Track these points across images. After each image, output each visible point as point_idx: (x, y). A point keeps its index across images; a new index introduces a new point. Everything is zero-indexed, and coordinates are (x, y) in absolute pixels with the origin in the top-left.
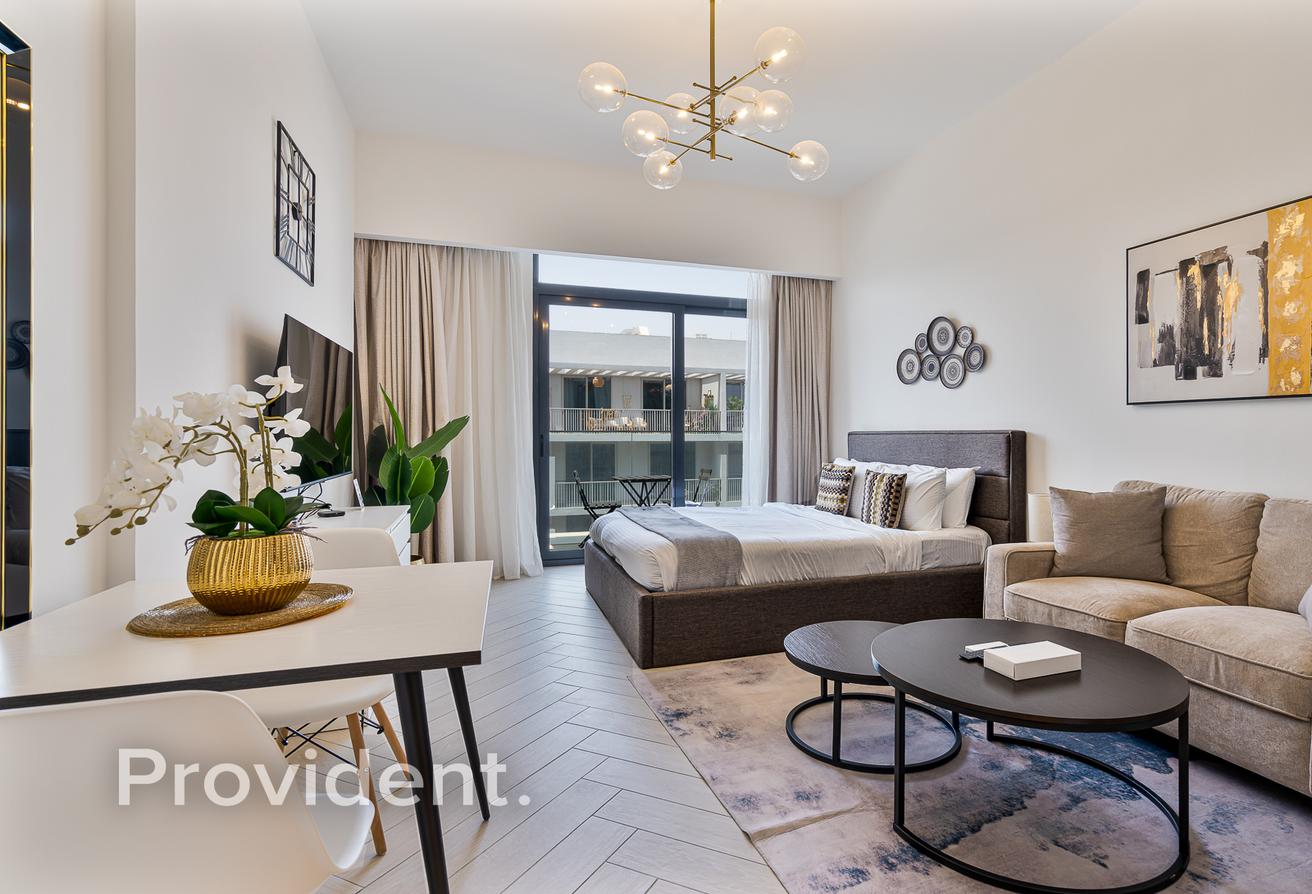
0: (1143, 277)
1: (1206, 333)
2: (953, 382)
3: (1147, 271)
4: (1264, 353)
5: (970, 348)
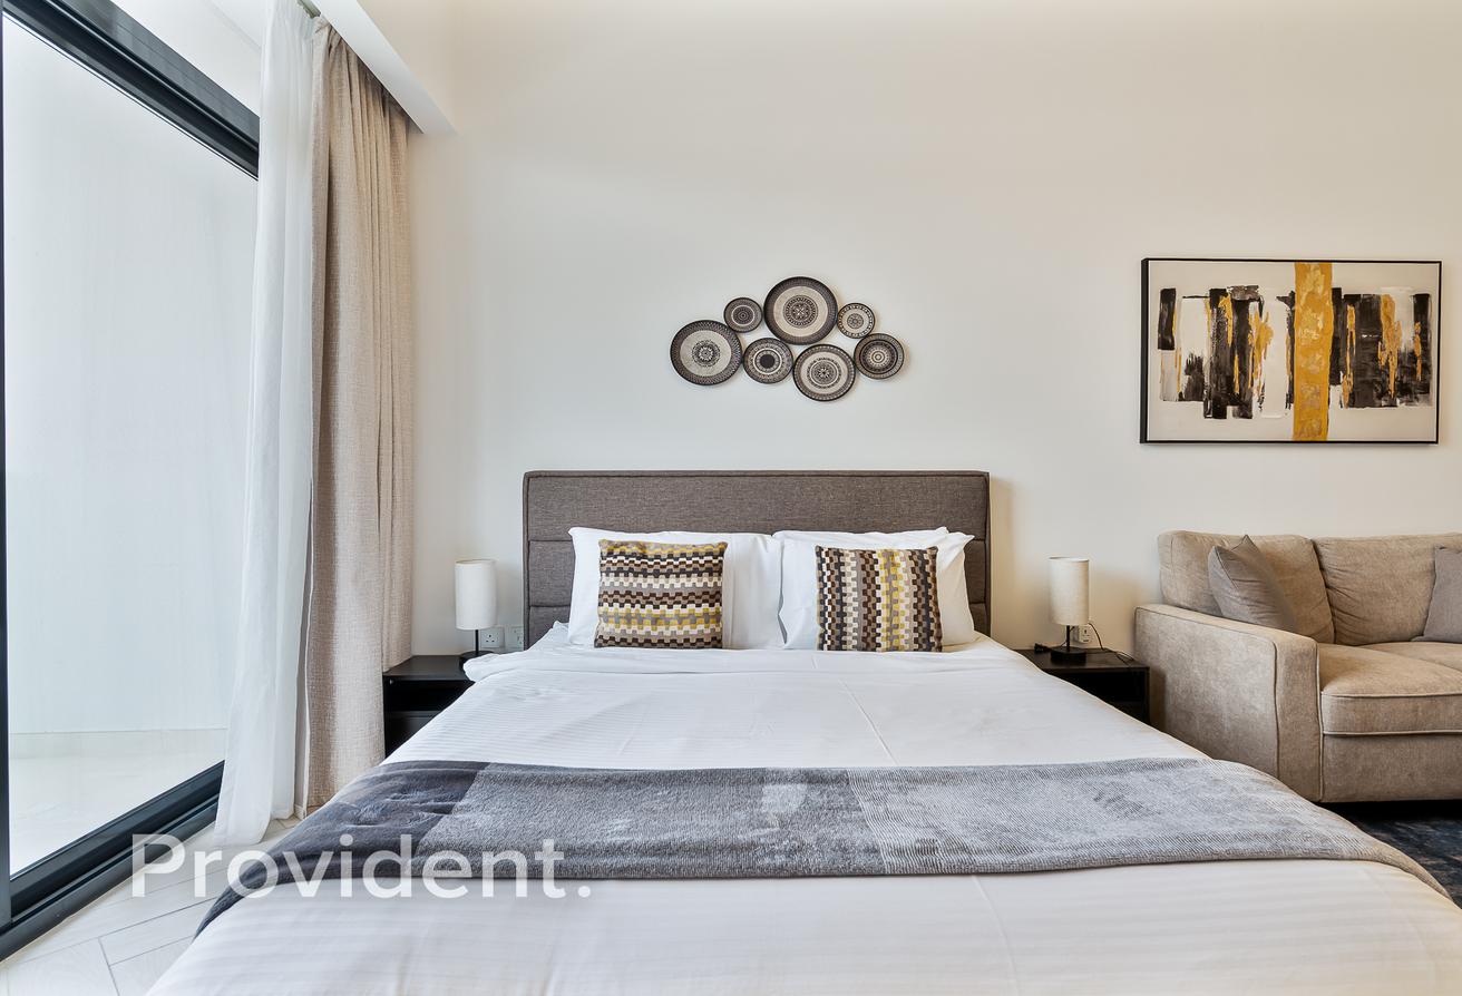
0: (1168, 296)
1: (1236, 371)
2: (825, 391)
3: (1173, 291)
4: (1290, 399)
5: (868, 340)
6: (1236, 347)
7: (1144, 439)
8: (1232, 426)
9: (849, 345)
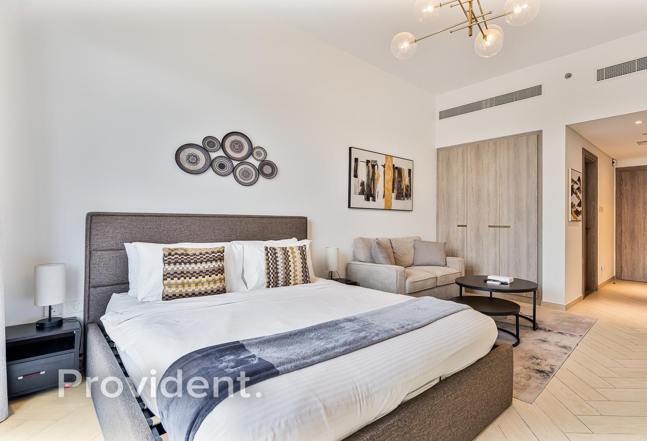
0: (356, 160)
1: (372, 187)
2: (246, 181)
3: (358, 159)
4: (384, 197)
5: (263, 163)
6: (372, 179)
7: (349, 207)
8: (370, 204)
9: (257, 164)
